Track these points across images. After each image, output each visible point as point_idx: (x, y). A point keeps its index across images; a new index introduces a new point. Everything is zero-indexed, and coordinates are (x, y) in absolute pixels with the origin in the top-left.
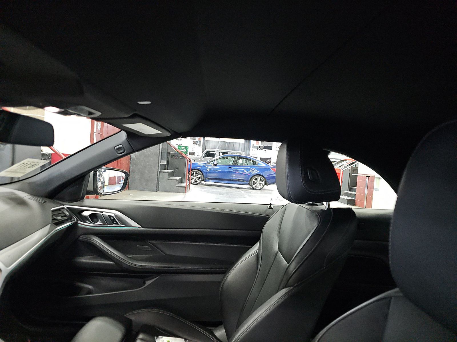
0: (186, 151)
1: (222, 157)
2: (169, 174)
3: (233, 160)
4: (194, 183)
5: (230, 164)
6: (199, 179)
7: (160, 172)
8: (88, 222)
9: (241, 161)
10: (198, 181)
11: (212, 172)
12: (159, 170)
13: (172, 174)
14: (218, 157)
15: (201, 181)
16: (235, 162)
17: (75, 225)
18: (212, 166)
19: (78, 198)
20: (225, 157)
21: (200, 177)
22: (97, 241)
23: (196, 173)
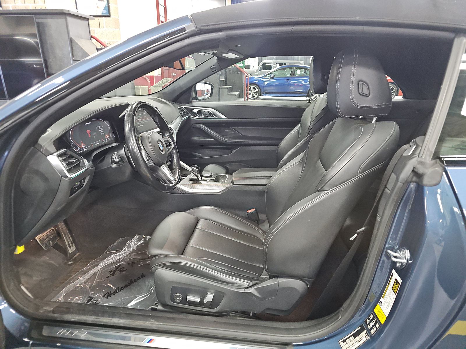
0: (243, 65)
1: (279, 68)
2: (228, 90)
3: (291, 71)
4: (252, 98)
5: (288, 76)
6: (257, 93)
7: (220, 88)
8: (196, 116)
9: (299, 72)
10: (256, 96)
11: (269, 85)
12: (219, 86)
13: (231, 90)
14: (275, 69)
15: (258, 96)
16: (293, 74)
17: (189, 118)
18: (269, 79)
19: (188, 102)
20: (282, 69)
21: (257, 92)
22: (203, 126)
23: (253, 88)
